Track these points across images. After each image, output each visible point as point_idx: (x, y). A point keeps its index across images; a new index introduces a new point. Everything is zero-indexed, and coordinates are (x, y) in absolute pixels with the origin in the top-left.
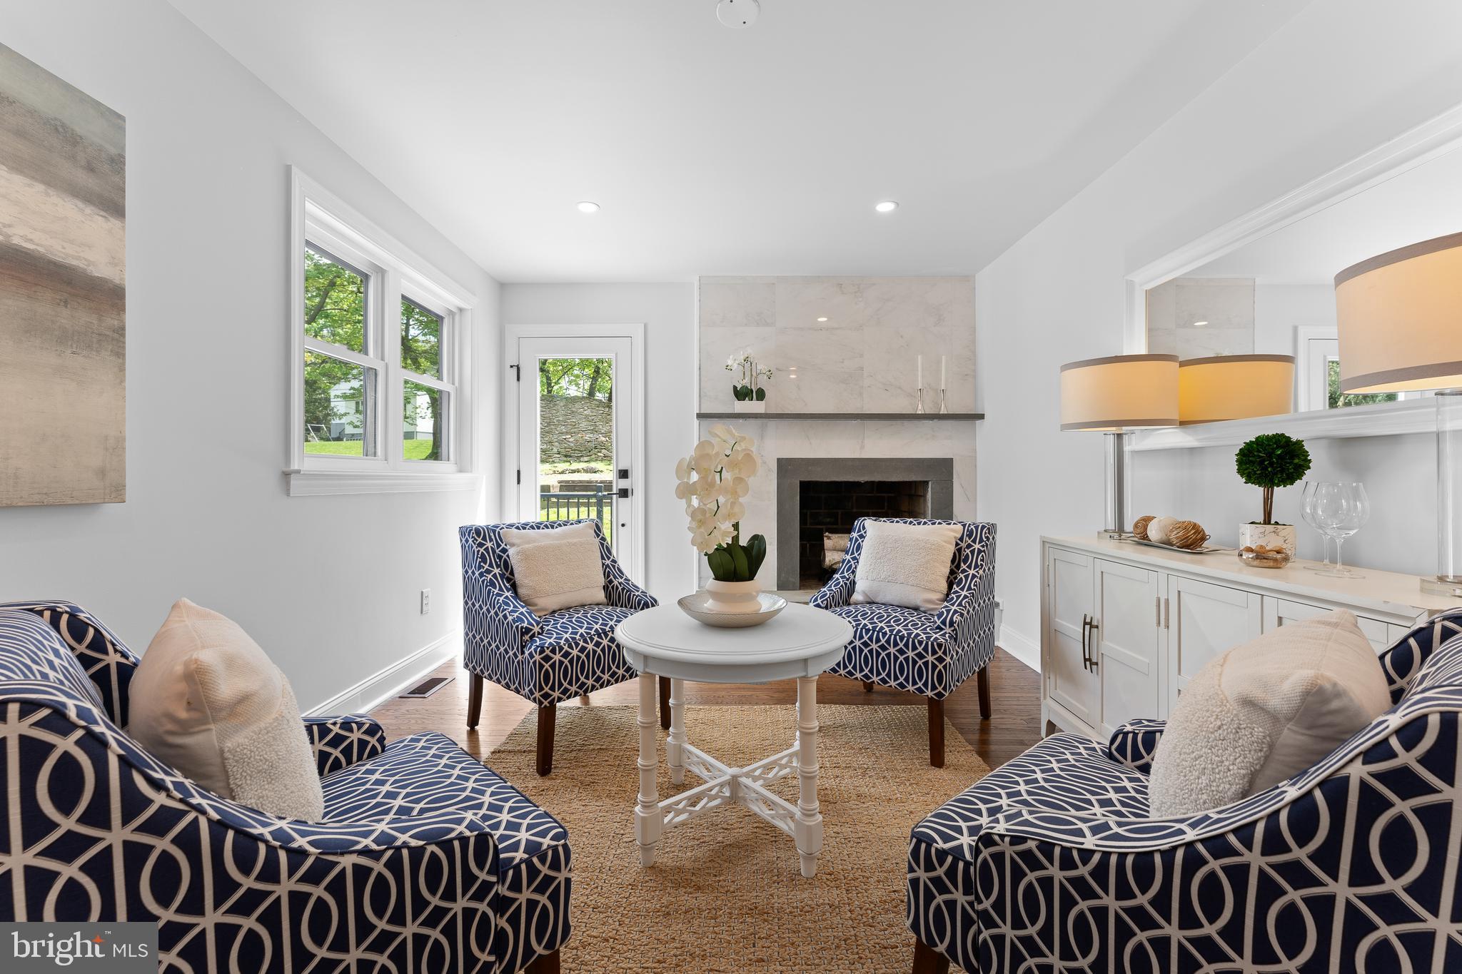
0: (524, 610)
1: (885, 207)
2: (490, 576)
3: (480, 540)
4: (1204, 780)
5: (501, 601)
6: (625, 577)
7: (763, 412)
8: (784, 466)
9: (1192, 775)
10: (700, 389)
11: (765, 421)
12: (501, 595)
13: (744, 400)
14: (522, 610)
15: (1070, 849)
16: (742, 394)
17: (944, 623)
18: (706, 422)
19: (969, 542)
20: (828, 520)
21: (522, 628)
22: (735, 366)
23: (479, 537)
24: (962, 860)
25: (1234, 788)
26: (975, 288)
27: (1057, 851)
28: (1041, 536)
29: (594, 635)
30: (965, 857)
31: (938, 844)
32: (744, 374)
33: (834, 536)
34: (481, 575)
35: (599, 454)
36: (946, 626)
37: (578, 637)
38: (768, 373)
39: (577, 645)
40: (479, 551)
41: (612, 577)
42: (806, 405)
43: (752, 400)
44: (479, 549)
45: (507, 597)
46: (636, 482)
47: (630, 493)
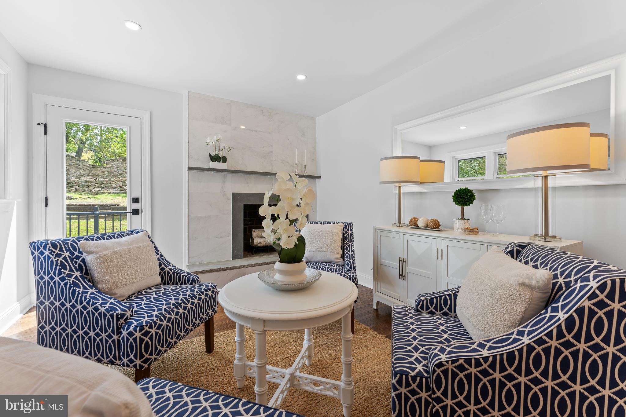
0: (112, 300)
1: (301, 77)
2: (72, 279)
3: (57, 251)
4: (506, 316)
5: (88, 297)
6: (171, 265)
7: (227, 169)
8: (236, 197)
9: (500, 315)
10: (188, 154)
11: (226, 173)
12: (87, 293)
13: (215, 162)
14: (110, 301)
15: (478, 359)
16: (215, 158)
17: (351, 268)
18: (193, 172)
19: (346, 230)
20: (250, 223)
21: (117, 315)
22: (211, 144)
23: (56, 249)
24: (424, 377)
25: (519, 317)
26: (316, 123)
27: (473, 361)
28: (373, 227)
29: (174, 308)
30: (424, 375)
31: (411, 373)
32: (215, 148)
33: (257, 230)
34: (63, 279)
35: (72, 188)
36: (352, 269)
37: (163, 312)
38: (229, 149)
39: (165, 317)
40: (57, 261)
41: (163, 266)
42: (246, 167)
43: (220, 162)
44: (57, 258)
45: (92, 293)
46: (145, 205)
47: (140, 212)
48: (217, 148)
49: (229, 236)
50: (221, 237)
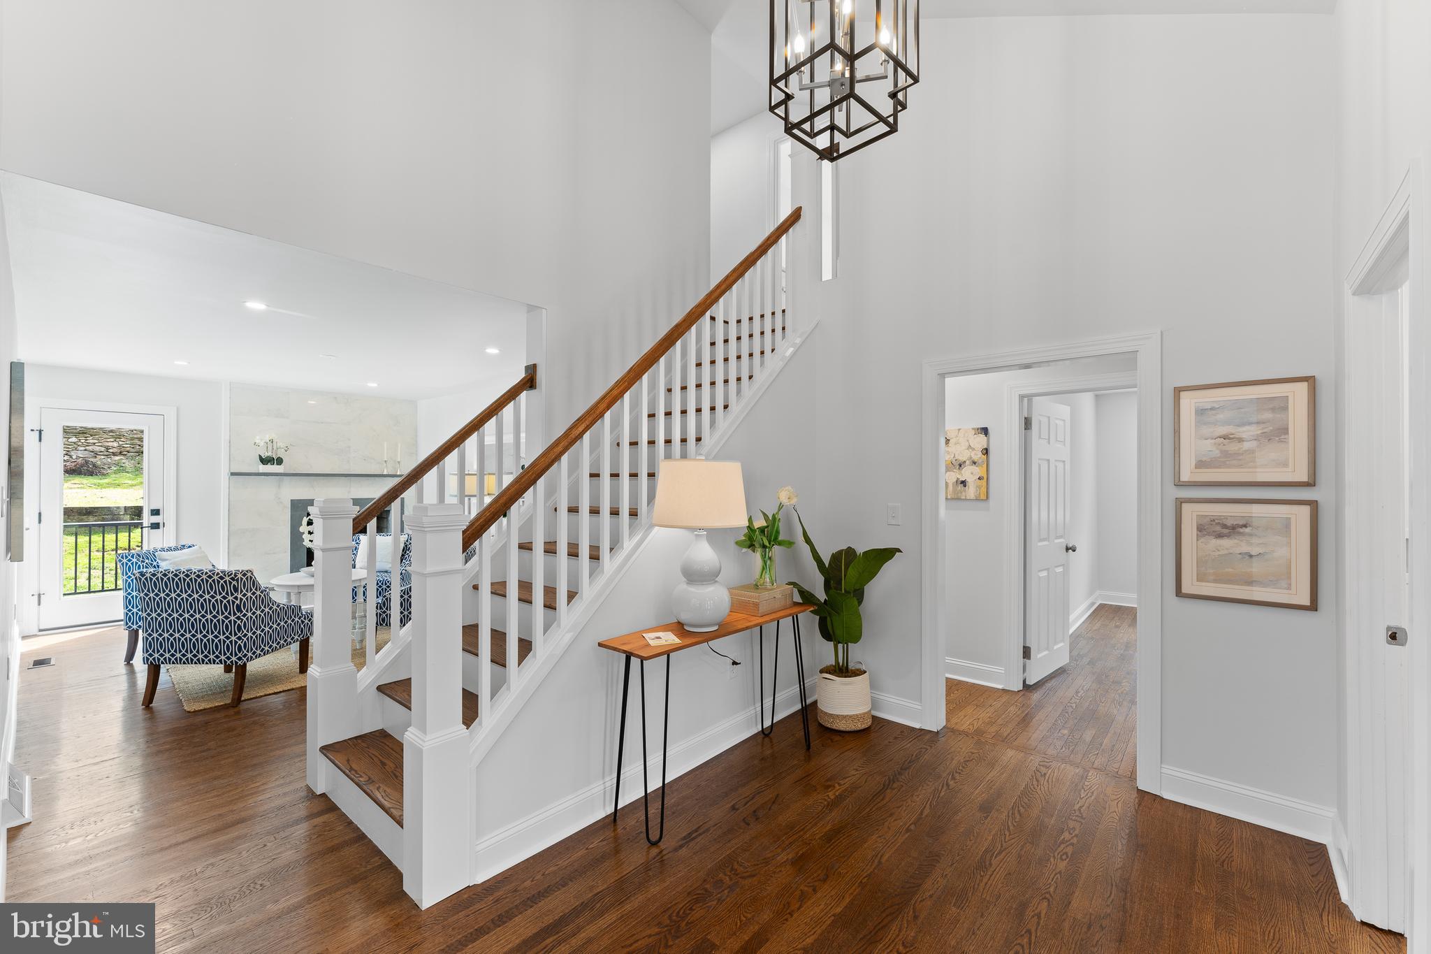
7: (281, 472)
8: (296, 504)
10: (230, 456)
11: (282, 477)
13: (267, 464)
16: (264, 461)
18: (235, 478)
22: (262, 444)
26: (417, 408)
32: (267, 449)
38: (286, 448)
42: (312, 468)
43: (273, 464)
46: (168, 517)
47: (161, 525)
48: (270, 448)
49: (286, 552)
50: (274, 553)
